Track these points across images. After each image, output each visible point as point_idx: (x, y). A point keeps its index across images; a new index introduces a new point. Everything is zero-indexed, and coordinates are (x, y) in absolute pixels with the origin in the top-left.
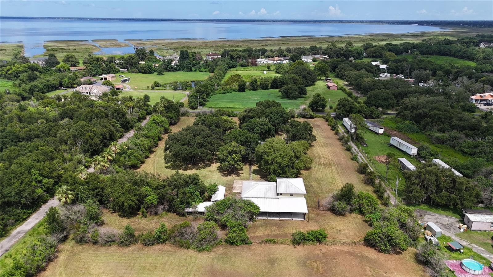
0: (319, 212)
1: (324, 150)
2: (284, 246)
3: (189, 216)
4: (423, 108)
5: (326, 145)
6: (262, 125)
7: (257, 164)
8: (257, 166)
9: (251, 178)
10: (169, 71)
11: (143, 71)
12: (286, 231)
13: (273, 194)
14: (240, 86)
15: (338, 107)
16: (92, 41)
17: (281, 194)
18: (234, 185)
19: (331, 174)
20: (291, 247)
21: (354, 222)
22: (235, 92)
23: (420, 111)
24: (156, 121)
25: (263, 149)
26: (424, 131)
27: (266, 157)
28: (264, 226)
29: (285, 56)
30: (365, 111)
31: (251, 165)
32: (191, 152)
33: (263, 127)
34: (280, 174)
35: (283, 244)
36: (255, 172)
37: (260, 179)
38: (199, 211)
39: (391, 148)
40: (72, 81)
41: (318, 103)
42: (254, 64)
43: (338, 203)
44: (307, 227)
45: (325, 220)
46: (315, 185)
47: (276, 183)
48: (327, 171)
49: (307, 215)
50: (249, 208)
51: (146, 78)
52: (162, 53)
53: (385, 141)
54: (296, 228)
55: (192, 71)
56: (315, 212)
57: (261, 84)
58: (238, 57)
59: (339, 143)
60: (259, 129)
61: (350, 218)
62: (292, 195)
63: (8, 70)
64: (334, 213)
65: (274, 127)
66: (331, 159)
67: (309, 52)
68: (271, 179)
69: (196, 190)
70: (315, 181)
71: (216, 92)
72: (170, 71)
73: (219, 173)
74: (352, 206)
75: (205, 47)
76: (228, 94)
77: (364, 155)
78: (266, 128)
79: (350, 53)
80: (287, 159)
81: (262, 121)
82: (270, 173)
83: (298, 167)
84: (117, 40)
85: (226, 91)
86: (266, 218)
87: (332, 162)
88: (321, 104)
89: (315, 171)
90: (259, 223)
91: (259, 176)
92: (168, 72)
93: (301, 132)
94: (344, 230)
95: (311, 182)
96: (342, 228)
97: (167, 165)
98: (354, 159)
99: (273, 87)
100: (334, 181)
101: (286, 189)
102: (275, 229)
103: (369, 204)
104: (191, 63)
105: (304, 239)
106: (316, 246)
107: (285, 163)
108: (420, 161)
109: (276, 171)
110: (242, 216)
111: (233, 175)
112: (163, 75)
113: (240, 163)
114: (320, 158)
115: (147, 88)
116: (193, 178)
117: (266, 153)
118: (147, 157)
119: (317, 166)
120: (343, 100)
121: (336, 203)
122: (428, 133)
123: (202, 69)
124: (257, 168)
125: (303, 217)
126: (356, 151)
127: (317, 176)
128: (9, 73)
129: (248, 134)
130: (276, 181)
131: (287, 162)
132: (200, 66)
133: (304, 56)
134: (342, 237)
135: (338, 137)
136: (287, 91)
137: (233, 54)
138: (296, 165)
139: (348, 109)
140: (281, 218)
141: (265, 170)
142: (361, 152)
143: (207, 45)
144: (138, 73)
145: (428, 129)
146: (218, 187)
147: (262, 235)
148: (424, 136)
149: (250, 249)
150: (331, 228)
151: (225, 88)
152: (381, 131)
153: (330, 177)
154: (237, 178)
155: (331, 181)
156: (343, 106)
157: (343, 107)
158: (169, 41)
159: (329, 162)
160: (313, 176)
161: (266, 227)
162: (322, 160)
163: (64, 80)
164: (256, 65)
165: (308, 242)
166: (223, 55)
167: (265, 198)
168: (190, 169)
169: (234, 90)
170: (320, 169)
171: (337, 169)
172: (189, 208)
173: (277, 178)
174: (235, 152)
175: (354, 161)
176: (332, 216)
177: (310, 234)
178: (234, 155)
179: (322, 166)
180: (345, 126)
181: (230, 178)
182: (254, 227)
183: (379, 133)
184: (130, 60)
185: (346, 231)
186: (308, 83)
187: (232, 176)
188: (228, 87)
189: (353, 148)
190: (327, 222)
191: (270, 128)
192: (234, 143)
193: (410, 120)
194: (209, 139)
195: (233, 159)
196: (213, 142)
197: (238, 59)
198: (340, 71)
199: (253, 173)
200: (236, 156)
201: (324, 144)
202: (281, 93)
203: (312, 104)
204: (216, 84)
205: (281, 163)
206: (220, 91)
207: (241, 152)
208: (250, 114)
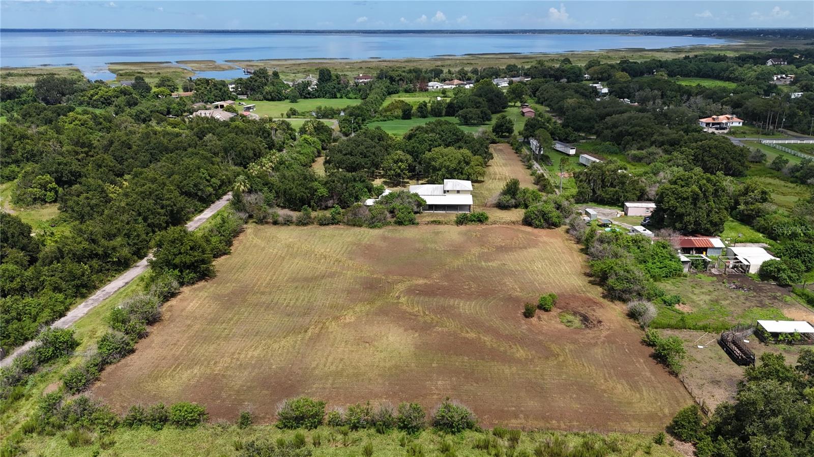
0: (485, 208)
1: (503, 168)
2: (448, 226)
5: (505, 165)
10: (305, 98)
11: (270, 97)
12: (451, 218)
13: (441, 192)
14: (404, 111)
16: (177, 62)
17: (448, 191)
20: (454, 226)
22: (398, 120)
23: (620, 128)
25: (431, 155)
27: (434, 163)
28: (430, 216)
29: (469, 79)
30: (559, 133)
31: (418, 180)
33: (432, 143)
34: (448, 177)
35: (448, 224)
38: (368, 204)
40: (182, 107)
41: (503, 126)
42: (424, 90)
43: (503, 197)
46: (485, 192)
49: (472, 206)
52: (288, 77)
53: (575, 161)
55: (337, 98)
56: (481, 209)
57: (432, 109)
58: (401, 79)
59: (520, 163)
61: (514, 211)
62: (458, 192)
63: (92, 96)
64: (500, 208)
65: (444, 143)
66: (507, 175)
67: (505, 73)
68: (438, 182)
71: (375, 119)
72: (307, 98)
73: (384, 185)
74: (516, 199)
75: (349, 70)
76: (389, 122)
77: (546, 172)
78: (436, 143)
79: (563, 74)
80: (455, 162)
81: (431, 137)
84: (215, 62)
85: (386, 119)
87: (508, 177)
88: (507, 128)
89: (488, 183)
90: (425, 214)
92: (304, 100)
93: (476, 149)
95: (482, 190)
96: (504, 216)
99: (448, 114)
101: (453, 188)
102: (441, 217)
103: (534, 198)
104: (335, 87)
105: (467, 219)
106: (477, 226)
107: (453, 165)
109: (444, 174)
111: (399, 187)
112: (298, 102)
113: (406, 172)
114: (495, 175)
115: (281, 116)
116: (360, 176)
117: (434, 158)
119: (491, 180)
121: (501, 197)
123: (351, 95)
125: (468, 208)
126: (538, 168)
127: (490, 187)
128: (94, 98)
130: (443, 183)
131: (456, 166)
132: (348, 91)
133: (497, 78)
134: (503, 220)
135: (521, 158)
136: (466, 115)
137: (394, 75)
138: (466, 171)
140: (447, 212)
142: (541, 169)
143: (353, 66)
144: (262, 100)
145: (628, 148)
150: (493, 215)
151: (384, 114)
152: (572, 152)
158: (293, 62)
159: (505, 178)
160: (484, 187)
161: (432, 217)
162: (498, 176)
163: (172, 106)
164: (427, 90)
165: (470, 222)
166: (380, 77)
167: (432, 195)
169: (396, 118)
170: (493, 182)
172: (358, 202)
173: (444, 180)
174: (401, 161)
176: (498, 210)
177: (473, 217)
178: (400, 164)
179: (497, 180)
180: (529, 148)
181: (396, 189)
182: (421, 216)
184: (251, 82)
185: (508, 218)
186: (496, 108)
188: (388, 113)
189: (534, 166)
190: (491, 213)
192: (399, 152)
194: (373, 150)
195: (400, 167)
197: (401, 82)
198: (542, 94)
200: (403, 164)
201: (503, 163)
202: (457, 118)
203: (496, 128)
204: (372, 110)
205: (449, 166)
206: (378, 118)
207: (407, 160)
208: (417, 132)
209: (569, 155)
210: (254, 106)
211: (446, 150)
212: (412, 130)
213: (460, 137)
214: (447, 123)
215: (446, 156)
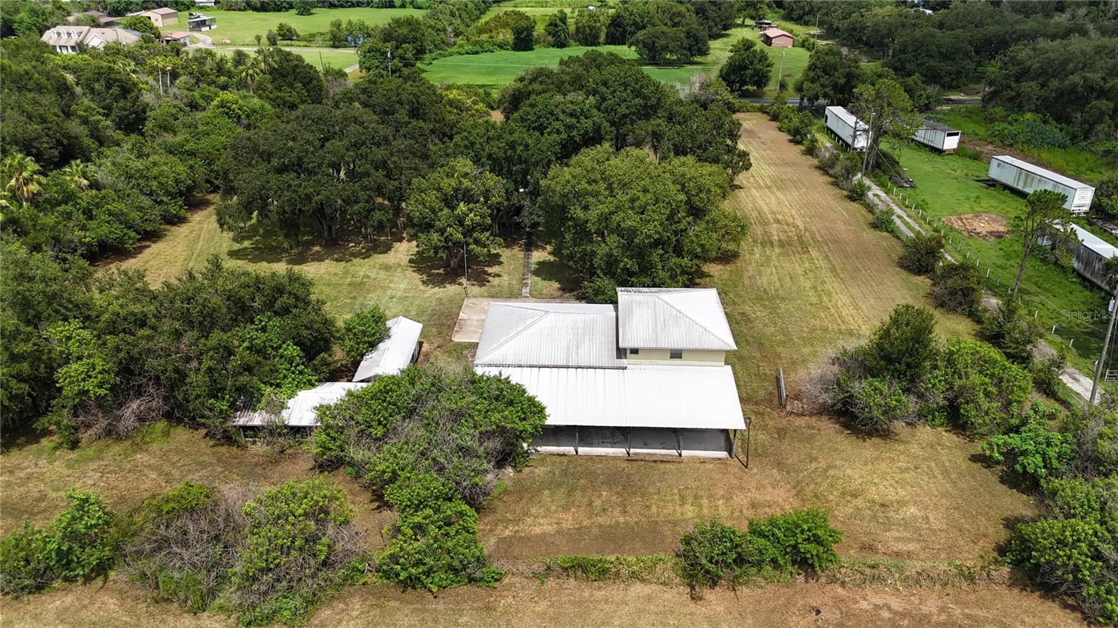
0: (785, 422)
1: (777, 198)
2: (645, 590)
3: (254, 443)
4: (1083, 68)
5: (780, 184)
6: (571, 115)
7: (549, 243)
8: (549, 248)
9: (525, 291)
10: (331, 6)
11: (258, 4)
12: (654, 509)
13: (602, 351)
14: (518, 32)
15: (812, 74)
17: (635, 351)
18: (462, 316)
19: (811, 275)
20: (676, 595)
21: (933, 464)
22: (503, 52)
24: (229, 108)
25: (568, 182)
26: (1085, 143)
27: (579, 213)
28: (560, 485)
31: (529, 247)
32: (309, 197)
33: (574, 120)
34: (631, 274)
35: (643, 581)
36: (543, 270)
37: (560, 293)
38: (294, 422)
39: (991, 191)
40: (40, 20)
41: (746, 68)
43: (868, 389)
44: (742, 488)
45: (813, 459)
46: (758, 313)
47: (616, 309)
48: (796, 266)
50: (496, 416)
51: (263, 20)
53: (965, 171)
54: (696, 497)
55: (395, 7)
56: (771, 423)
57: (578, 28)
59: (820, 179)
60: (562, 129)
61: (914, 449)
62: (676, 354)
64: (846, 426)
65: (613, 128)
66: (801, 227)
68: (596, 294)
69: (286, 336)
70: (759, 299)
71: (454, 49)
72: (335, 7)
73: (415, 274)
74: (922, 397)
76: (484, 55)
77: (913, 214)
78: (587, 124)
80: (657, 216)
81: (572, 103)
82: (593, 274)
83: (699, 250)
85: (478, 48)
86: (570, 450)
87: (807, 234)
88: (756, 74)
89: (754, 264)
90: (540, 471)
91: (556, 285)
92: (328, 10)
93: (701, 138)
94: (902, 503)
95: (743, 302)
96: (891, 495)
97: (236, 246)
98: (882, 223)
99: (613, 39)
100: (825, 299)
101: (655, 331)
102: (608, 500)
103: (993, 389)
105: (740, 561)
106: (790, 591)
107: (651, 229)
108: (1105, 231)
109: (617, 261)
110: (464, 451)
111: (463, 280)
112: (312, 14)
113: (484, 236)
114: (764, 223)
115: (256, 42)
116: (272, 289)
117: (579, 195)
118: (177, 220)
119: (758, 250)
120: (827, 54)
121: (859, 387)
122: (1101, 149)
123: (420, 1)
124: (552, 258)
125: (723, 443)
126: (882, 201)
127: (763, 281)
129: (516, 135)
130: (614, 301)
131: (660, 229)
134: (897, 539)
135: (816, 162)
136: (654, 43)
138: (692, 242)
139: (843, 81)
140: (632, 451)
141: (576, 262)
142: (897, 205)
144: (245, 10)
145: (1101, 136)
146: (389, 323)
147: (550, 529)
148: (1088, 156)
149: (489, 608)
150: (843, 494)
151: (477, 39)
152: (951, 143)
153: (808, 285)
154: (475, 290)
155: (814, 300)
156: (825, 71)
157: (827, 74)
159: (800, 237)
160: (747, 282)
161: (570, 492)
162: (774, 229)
163: (17, 18)
165: (754, 570)
167: (568, 367)
168: (313, 260)
169: (500, 48)
170: (768, 259)
171: (827, 257)
172: (255, 411)
173: (618, 289)
174: (468, 197)
175: (881, 231)
176: (840, 438)
177: (765, 537)
178: (462, 207)
179: (777, 250)
180: (832, 132)
181: (451, 289)
182: (521, 492)
183: (944, 148)
185: (913, 510)
186: (711, 29)
187: (460, 284)
188: (484, 37)
189: (870, 194)
190: (823, 464)
191: (599, 128)
192: (464, 164)
193: (1037, 111)
195: (460, 221)
196: (395, 162)
199: (537, 273)
200: (471, 210)
201: (774, 182)
202: (633, 48)
203: (728, 74)
204: (450, 29)
205: (633, 232)
206: (461, 46)
207: (487, 194)
208: (536, 86)
209: (939, 152)
210: (213, 20)
211: (621, 164)
212: (522, 80)
213: (653, 101)
214: (614, 59)
215: (624, 186)
